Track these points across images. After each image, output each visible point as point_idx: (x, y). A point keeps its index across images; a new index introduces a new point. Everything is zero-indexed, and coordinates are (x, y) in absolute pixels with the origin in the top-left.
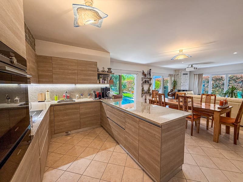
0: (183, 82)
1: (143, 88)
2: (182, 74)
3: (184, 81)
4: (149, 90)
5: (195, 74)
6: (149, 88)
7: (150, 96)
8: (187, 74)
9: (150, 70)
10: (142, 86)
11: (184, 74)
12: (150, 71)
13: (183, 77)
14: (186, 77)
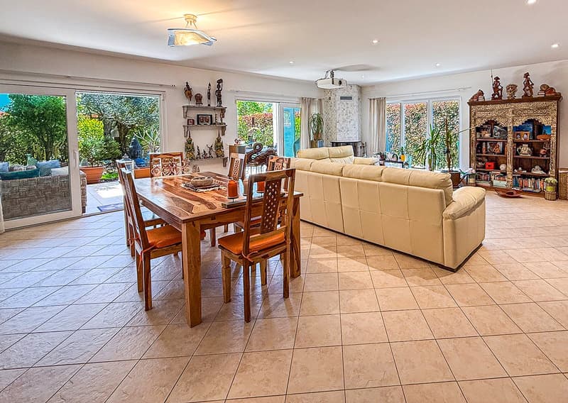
0: (341, 119)
1: (189, 142)
2: (338, 97)
3: (345, 117)
4: (219, 145)
5: (370, 100)
6: (219, 140)
7: (225, 166)
8: (350, 98)
9: (220, 81)
10: (187, 134)
11: (342, 98)
12: (219, 86)
13: (340, 105)
14: (349, 106)
